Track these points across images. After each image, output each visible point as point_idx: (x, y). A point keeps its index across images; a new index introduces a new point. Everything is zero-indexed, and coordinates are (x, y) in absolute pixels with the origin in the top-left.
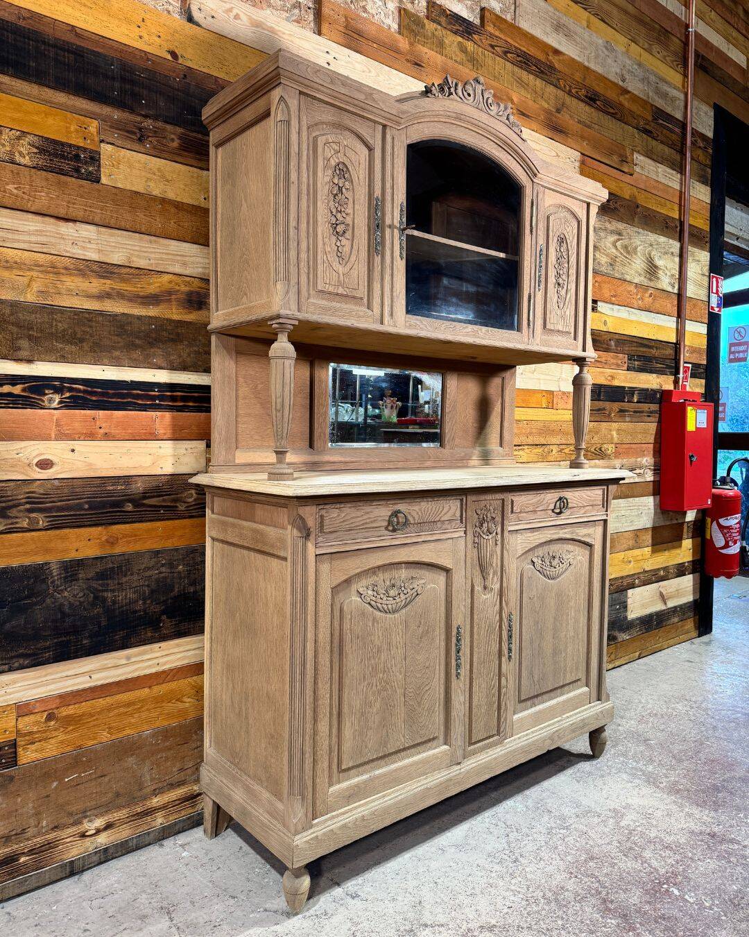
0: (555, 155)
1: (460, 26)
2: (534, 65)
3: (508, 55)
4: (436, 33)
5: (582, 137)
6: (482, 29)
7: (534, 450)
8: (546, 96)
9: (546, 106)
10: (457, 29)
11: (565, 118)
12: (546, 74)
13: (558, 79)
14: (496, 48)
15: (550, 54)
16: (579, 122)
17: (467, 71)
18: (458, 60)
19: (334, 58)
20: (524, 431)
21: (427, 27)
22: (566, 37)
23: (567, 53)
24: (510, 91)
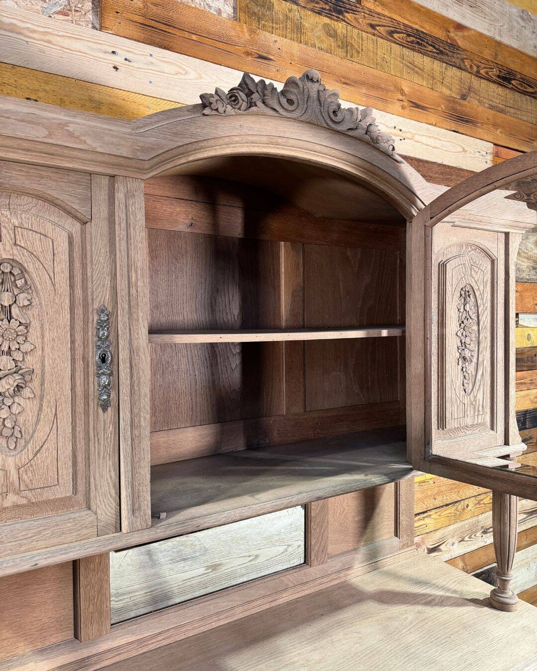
0: (461, 150)
1: (326, 4)
2: (431, 45)
3: (396, 36)
4: (291, 15)
5: (495, 125)
6: (358, 5)
7: (444, 513)
8: (447, 80)
9: (447, 92)
10: (323, 8)
11: (472, 105)
12: (447, 55)
13: (463, 60)
14: (378, 28)
15: (452, 30)
16: (492, 107)
17: (338, 60)
18: (324, 46)
19: (126, 59)
20: (429, 493)
21: (276, 7)
22: (471, 9)
23: (472, 27)
24: (398, 80)
